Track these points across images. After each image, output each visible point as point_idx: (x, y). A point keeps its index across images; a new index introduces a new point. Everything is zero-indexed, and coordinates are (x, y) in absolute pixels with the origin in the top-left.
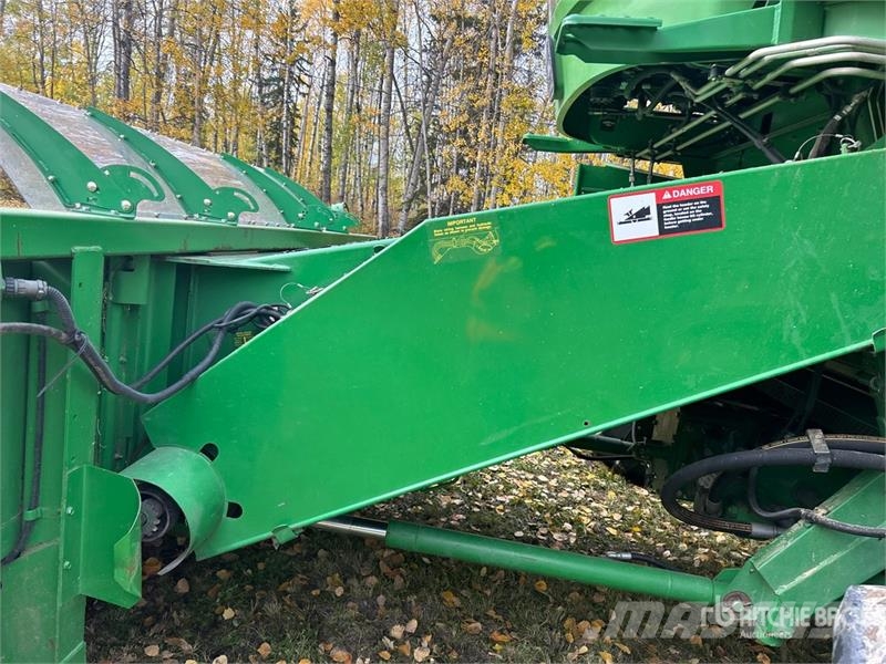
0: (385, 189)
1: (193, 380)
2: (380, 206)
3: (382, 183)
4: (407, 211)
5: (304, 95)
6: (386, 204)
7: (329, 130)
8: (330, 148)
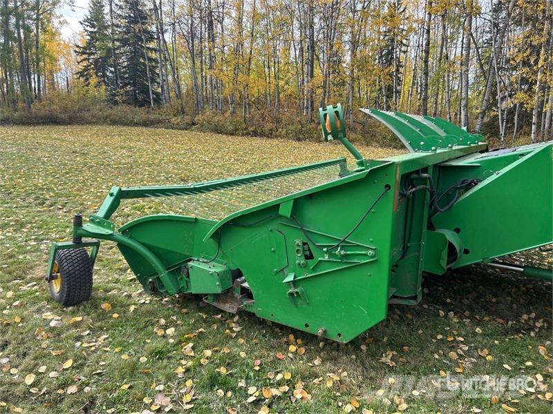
0: (466, 106)
1: (452, 206)
2: (463, 117)
3: (463, 103)
4: (482, 118)
5: (404, 52)
6: (466, 116)
7: (426, 74)
8: (426, 85)
